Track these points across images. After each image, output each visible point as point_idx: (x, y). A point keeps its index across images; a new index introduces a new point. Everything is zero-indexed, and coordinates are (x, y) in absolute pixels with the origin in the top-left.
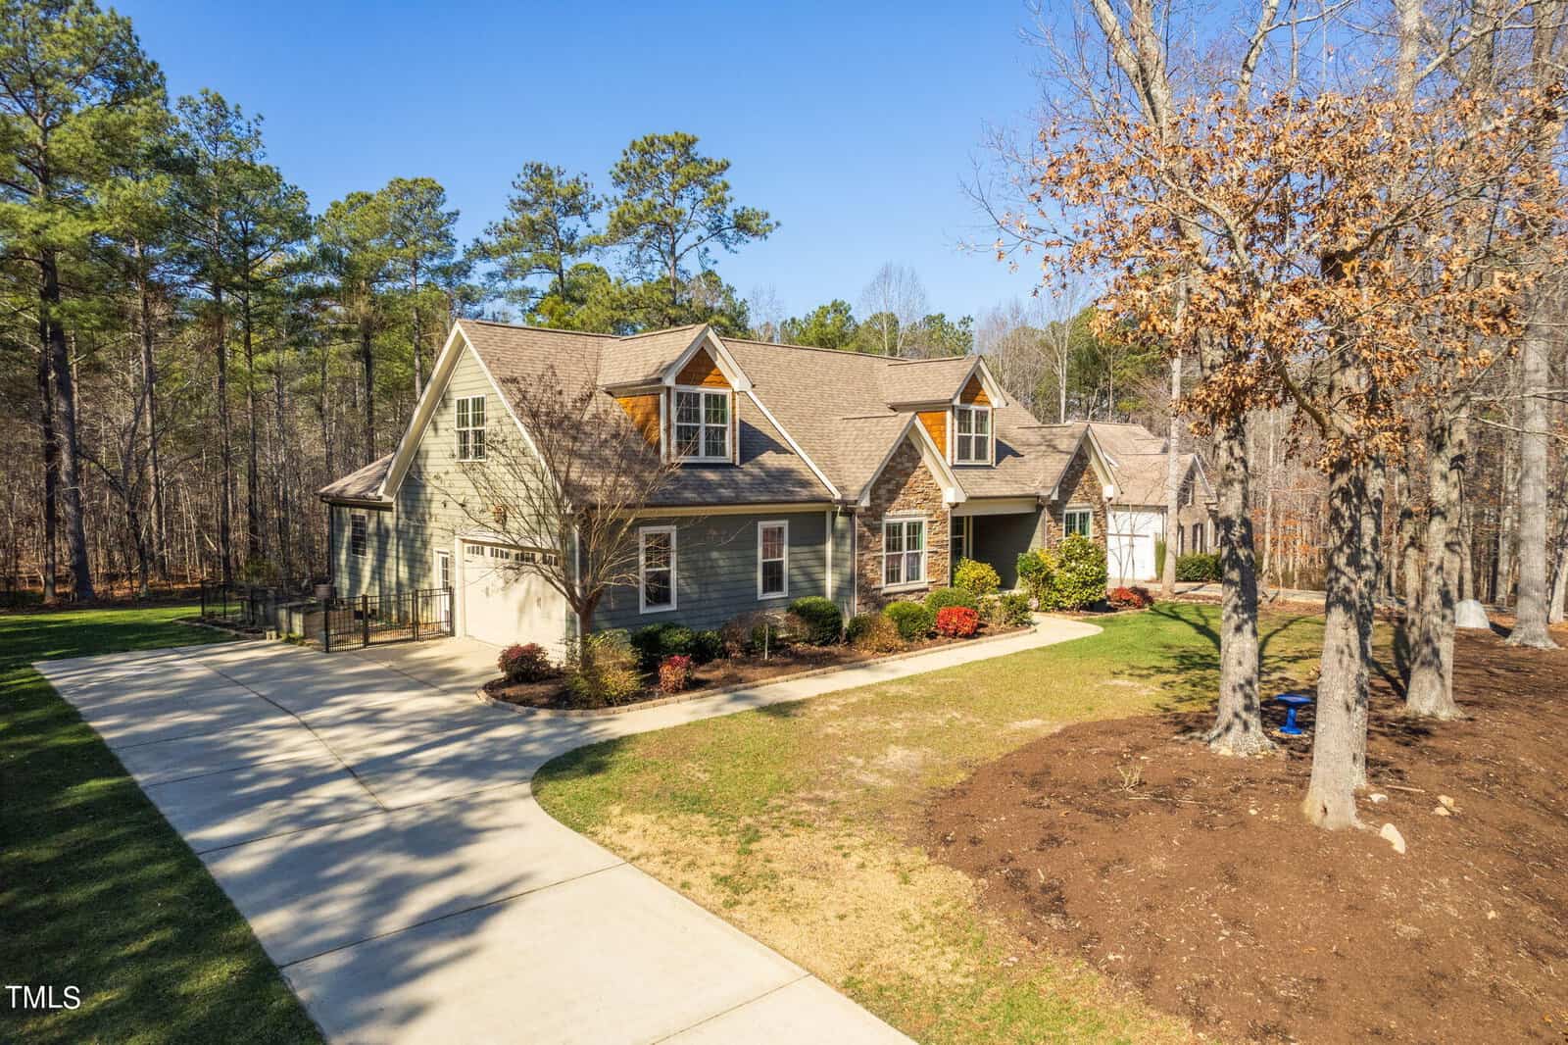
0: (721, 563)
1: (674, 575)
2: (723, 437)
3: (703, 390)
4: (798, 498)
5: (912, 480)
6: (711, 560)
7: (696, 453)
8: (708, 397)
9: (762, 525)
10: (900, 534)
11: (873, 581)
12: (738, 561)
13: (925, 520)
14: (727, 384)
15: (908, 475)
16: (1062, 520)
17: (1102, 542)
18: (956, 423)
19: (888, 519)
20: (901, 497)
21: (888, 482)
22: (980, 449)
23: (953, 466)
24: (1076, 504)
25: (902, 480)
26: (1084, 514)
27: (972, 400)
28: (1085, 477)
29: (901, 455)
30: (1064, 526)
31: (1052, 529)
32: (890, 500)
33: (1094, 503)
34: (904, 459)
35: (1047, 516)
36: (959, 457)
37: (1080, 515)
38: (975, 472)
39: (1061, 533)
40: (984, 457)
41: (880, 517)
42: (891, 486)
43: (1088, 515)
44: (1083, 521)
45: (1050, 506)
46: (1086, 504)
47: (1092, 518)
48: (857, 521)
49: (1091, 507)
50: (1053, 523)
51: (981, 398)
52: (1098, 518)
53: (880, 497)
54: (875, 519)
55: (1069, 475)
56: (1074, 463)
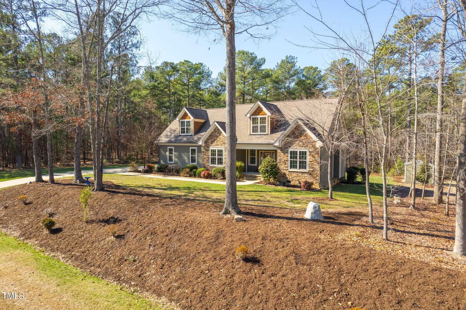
0: (182, 155)
1: (173, 156)
2: (190, 130)
3: (185, 120)
5: (218, 139)
6: (180, 154)
7: (185, 133)
8: (187, 122)
9: (191, 148)
10: (216, 152)
11: (207, 163)
12: (186, 155)
13: (224, 149)
14: (190, 119)
15: (217, 137)
16: (288, 153)
17: (315, 163)
18: (251, 122)
19: (211, 148)
20: (215, 143)
21: (211, 139)
22: (263, 129)
23: (250, 134)
24: (297, 148)
25: (216, 138)
26: (303, 152)
27: (258, 114)
28: (303, 138)
29: (215, 132)
30: (289, 155)
31: (282, 156)
32: (212, 143)
33: (309, 148)
34: (216, 133)
35: (279, 151)
36: (253, 132)
37: (300, 152)
38: (257, 136)
39: (287, 157)
40: (265, 132)
41: (209, 147)
42: (212, 140)
43: (306, 152)
44: (303, 154)
45: (280, 148)
46: (304, 148)
47: (308, 153)
48: (202, 148)
49: (307, 149)
50: (282, 154)
51: (263, 113)
52: (312, 154)
53: (209, 143)
54: (207, 148)
55: (292, 137)
56: (296, 133)
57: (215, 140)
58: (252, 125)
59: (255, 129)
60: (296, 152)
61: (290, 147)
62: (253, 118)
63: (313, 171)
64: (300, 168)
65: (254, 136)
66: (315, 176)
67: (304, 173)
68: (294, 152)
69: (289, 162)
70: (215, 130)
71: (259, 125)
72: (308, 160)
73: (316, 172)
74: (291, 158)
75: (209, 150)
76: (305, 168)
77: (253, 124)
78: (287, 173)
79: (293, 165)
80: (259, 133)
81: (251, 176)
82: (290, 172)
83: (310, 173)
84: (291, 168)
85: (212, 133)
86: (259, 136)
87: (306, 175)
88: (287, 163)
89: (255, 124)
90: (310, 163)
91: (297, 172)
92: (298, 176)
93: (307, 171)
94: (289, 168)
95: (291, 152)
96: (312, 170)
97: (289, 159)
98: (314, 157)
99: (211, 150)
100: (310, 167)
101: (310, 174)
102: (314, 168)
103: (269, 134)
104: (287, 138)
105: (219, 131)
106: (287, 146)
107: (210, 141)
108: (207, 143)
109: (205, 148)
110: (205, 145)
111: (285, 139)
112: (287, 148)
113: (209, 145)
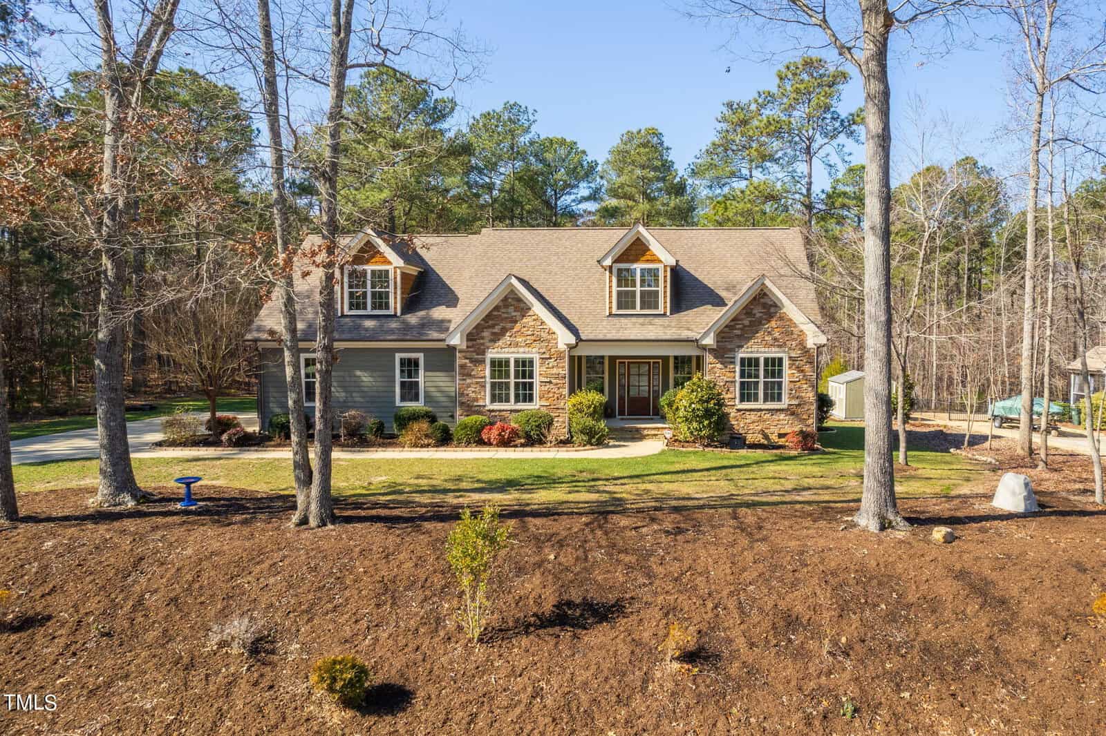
0: (364, 379)
1: (317, 385)
2: (387, 297)
3: (369, 268)
4: (430, 337)
5: (518, 326)
6: (355, 376)
7: (365, 308)
8: (373, 272)
9: (398, 356)
10: (508, 366)
11: (476, 400)
12: (379, 379)
13: (536, 358)
14: (390, 263)
15: (516, 322)
16: (733, 363)
17: (805, 386)
18: (614, 280)
19: (492, 354)
20: (507, 338)
21: (493, 326)
22: (649, 300)
23: (611, 315)
24: (757, 349)
25: (509, 325)
26: (773, 359)
27: (636, 260)
28: (773, 324)
29: (506, 306)
30: (738, 369)
31: (718, 371)
32: (494, 341)
33: (790, 349)
34: (511, 309)
35: (709, 358)
36: (619, 307)
37: (766, 360)
38: (634, 319)
39: (732, 374)
40: (656, 307)
41: (483, 353)
42: (497, 330)
43: (780, 360)
44: (773, 365)
45: (712, 351)
46: (777, 349)
47: (786, 363)
48: (458, 354)
49: (784, 352)
50: (719, 366)
51: (649, 258)
52: (797, 363)
53: (483, 338)
54: (478, 354)
55: (746, 322)
56: (754, 312)
57: (504, 331)
58: (615, 289)
59: (625, 301)
60: (757, 360)
61: (742, 347)
62: (620, 271)
63: (799, 405)
64: (765, 400)
65: (623, 320)
66: (804, 417)
67: (778, 410)
68: (750, 359)
69: (738, 385)
70: (505, 299)
71: (638, 289)
72: (786, 380)
73: (806, 408)
74: (742, 376)
75: (483, 361)
76: (779, 399)
77: (619, 285)
78: (732, 415)
79: (747, 393)
80: (638, 311)
81: (630, 430)
82: (739, 410)
83: (791, 412)
84: (742, 400)
85: (497, 308)
86: (641, 320)
87: (782, 416)
88: (731, 389)
89: (626, 286)
90: (792, 386)
91: (761, 410)
92: (761, 420)
93: (785, 406)
94: (737, 401)
95: (742, 360)
96: (795, 402)
97: (738, 378)
98: (802, 371)
99: (493, 363)
100: (791, 397)
101: (793, 414)
102: (802, 397)
103: (668, 314)
104: (732, 324)
105: (522, 305)
106: (732, 346)
107: (486, 334)
108: (475, 340)
109: (468, 355)
110: (468, 347)
111: (726, 327)
112: (732, 350)
113: (483, 344)
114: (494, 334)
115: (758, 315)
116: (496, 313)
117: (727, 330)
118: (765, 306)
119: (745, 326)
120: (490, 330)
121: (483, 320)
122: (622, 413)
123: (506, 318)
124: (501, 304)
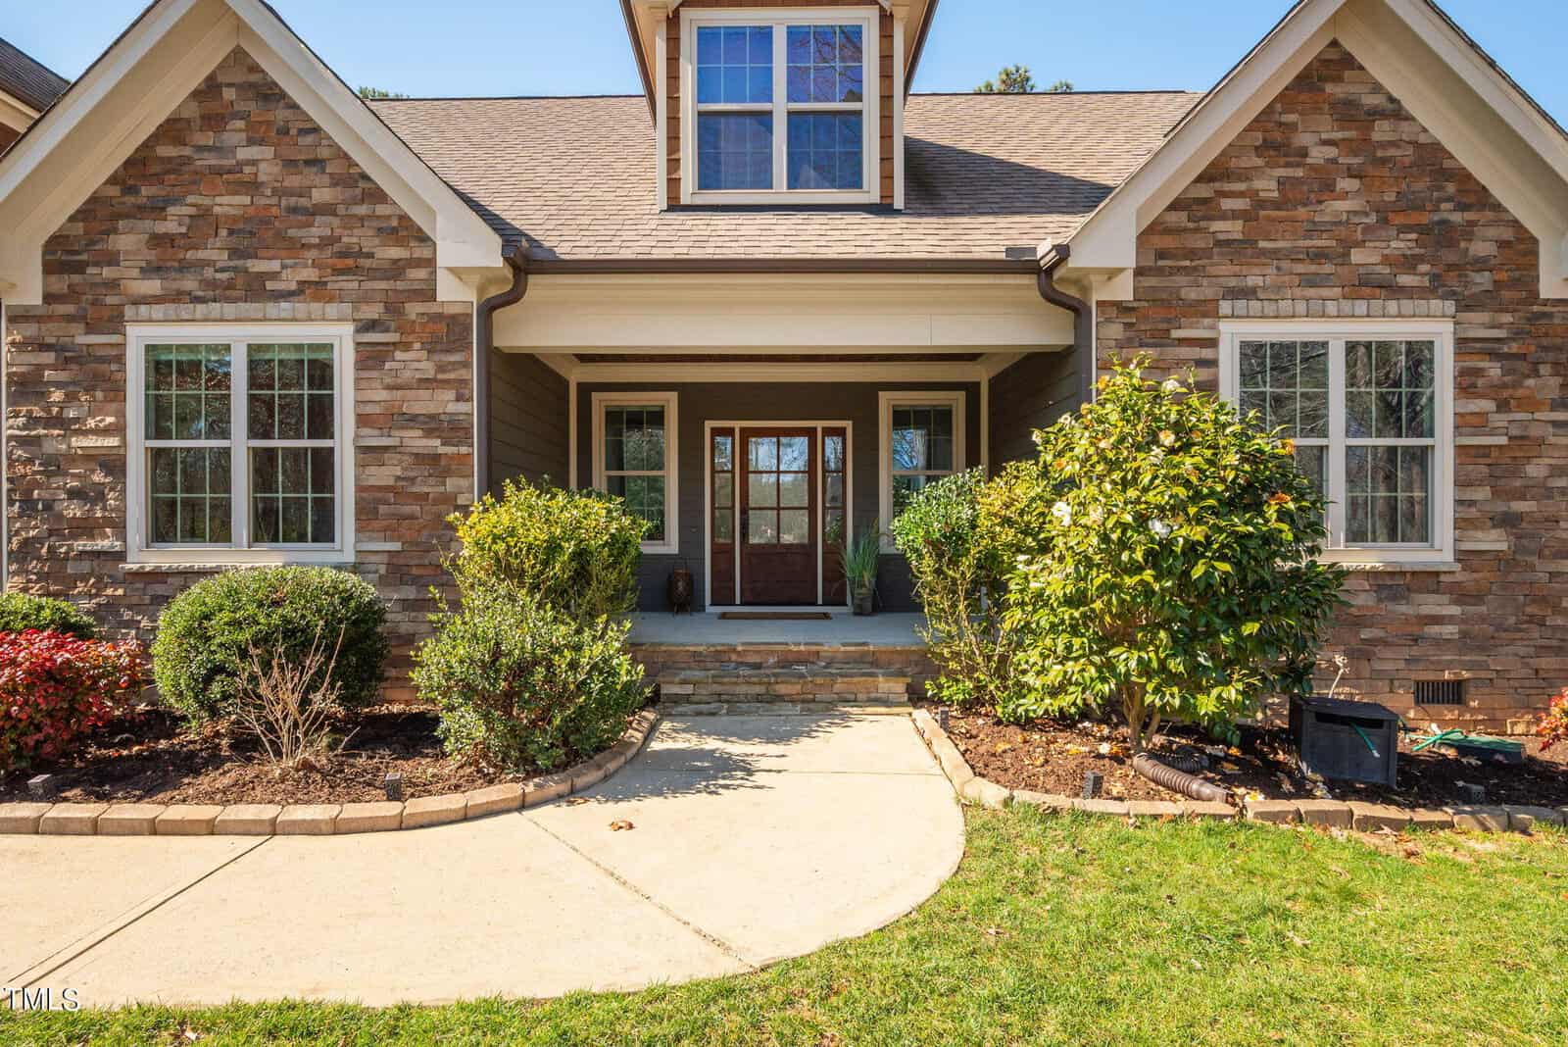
11: (87, 529)
13: (344, 347)
16: (1211, 366)
17: (1532, 469)
18: (688, 72)
19: (155, 328)
20: (216, 260)
21: (157, 209)
22: (825, 150)
23: (674, 206)
24: (1316, 305)
26: (1389, 352)
28: (1387, 193)
29: (215, 121)
30: (1233, 392)
32: (159, 271)
34: (234, 133)
36: (705, 182)
37: (1359, 353)
40: (856, 183)
41: (115, 322)
43: (1420, 354)
44: (1391, 376)
46: (1406, 306)
47: (1444, 367)
48: (7, 331)
49: (1437, 320)
52: (1494, 369)
53: (112, 260)
54: (90, 329)
55: (1266, 186)
56: (1304, 139)
58: (690, 108)
59: (730, 152)
60: (1315, 353)
61: (1246, 294)
62: (707, 35)
63: (1510, 551)
64: (1360, 530)
66: (1532, 605)
68: (1283, 351)
70: (211, 88)
71: (780, 105)
72: (1448, 440)
73: (1542, 564)
75: (117, 361)
76: (1422, 527)
77: (706, 92)
80: (779, 191)
85: (172, 130)
89: (734, 94)
90: (1475, 468)
95: (1250, 352)
98: (1517, 405)
99: (158, 366)
100: (1473, 518)
102: (1521, 519)
103: (899, 202)
104: (1205, 191)
105: (281, 114)
106: (1208, 292)
107: (128, 241)
108: (80, 268)
109: (51, 333)
110: (48, 298)
111: (1173, 207)
112: (1207, 310)
113: (113, 285)
114: (157, 240)
115: (1318, 155)
116: (166, 151)
117: (1179, 218)
118: (1348, 112)
119: (1261, 204)
120: (147, 224)
121: (113, 180)
122: (723, 596)
123: (218, 172)
124: (193, 111)
